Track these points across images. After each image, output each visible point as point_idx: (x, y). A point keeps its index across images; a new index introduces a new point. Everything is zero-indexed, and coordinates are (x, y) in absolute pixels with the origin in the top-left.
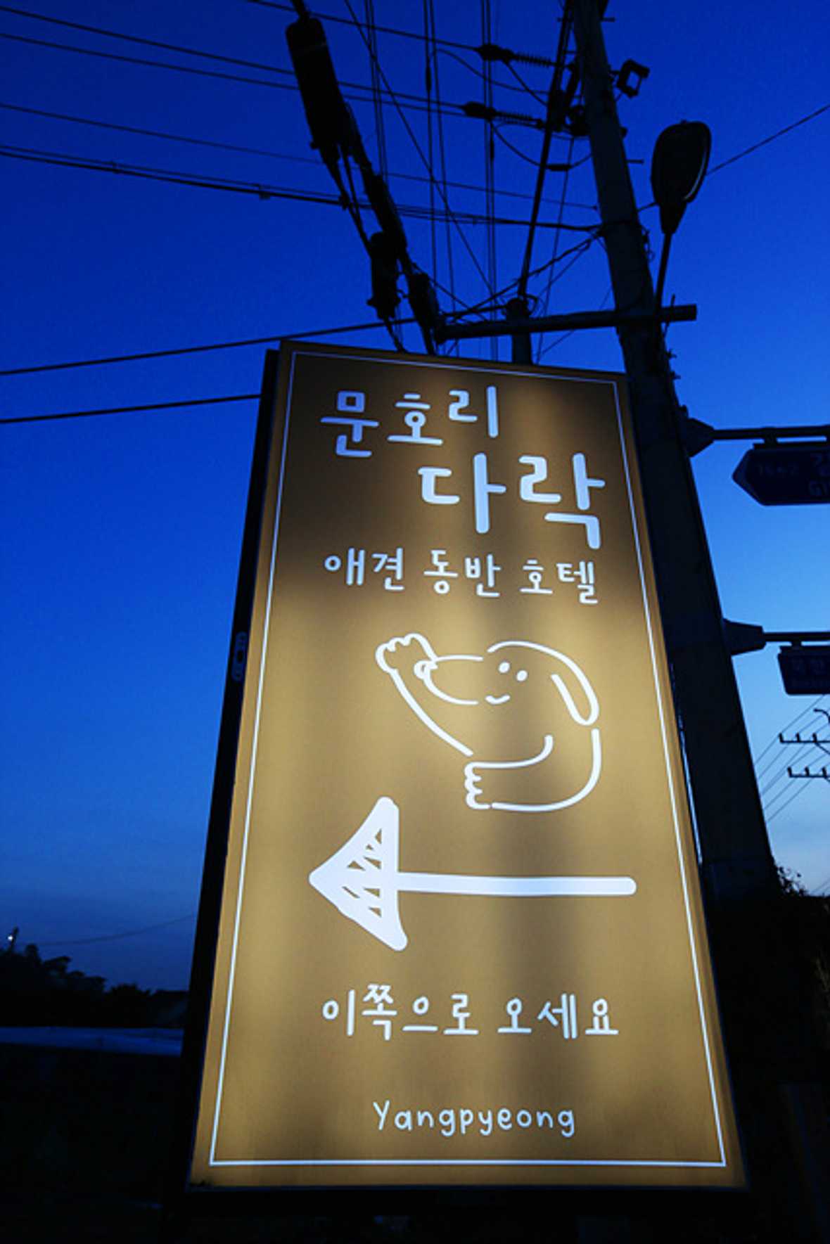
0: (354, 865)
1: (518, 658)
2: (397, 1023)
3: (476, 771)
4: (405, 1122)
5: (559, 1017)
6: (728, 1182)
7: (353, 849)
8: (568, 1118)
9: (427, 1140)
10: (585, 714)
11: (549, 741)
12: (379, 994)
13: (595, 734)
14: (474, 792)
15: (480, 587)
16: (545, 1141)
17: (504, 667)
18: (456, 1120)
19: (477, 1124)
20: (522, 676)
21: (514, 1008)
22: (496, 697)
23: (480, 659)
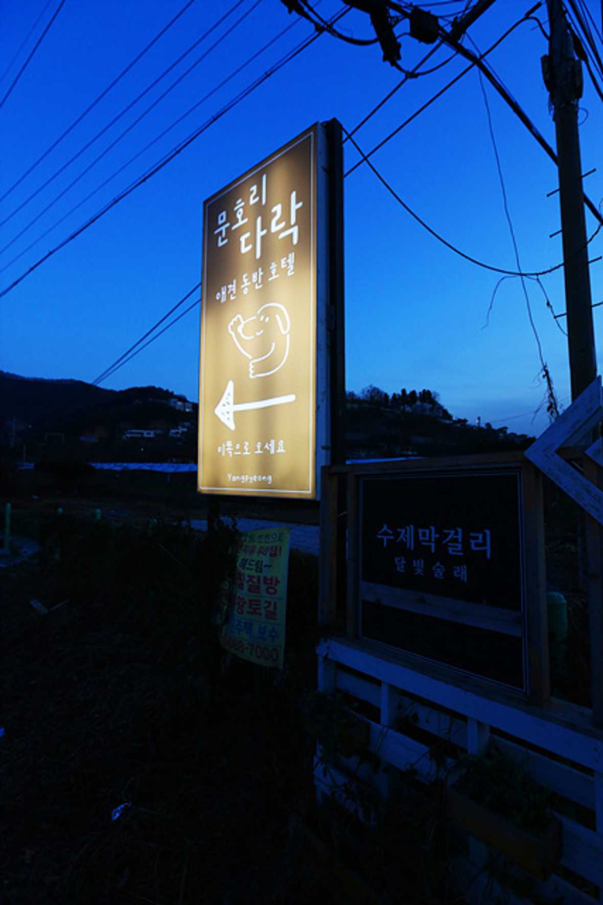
0: (224, 405)
1: (266, 312)
2: (233, 452)
3: (253, 364)
4: (234, 479)
5: (269, 447)
6: (310, 497)
7: (223, 401)
8: (270, 478)
9: (238, 484)
10: (285, 329)
11: (274, 344)
12: (229, 444)
13: (288, 337)
14: (252, 372)
15: (256, 285)
16: (264, 484)
17: (262, 318)
18: (245, 479)
19: (249, 480)
20: (267, 319)
21: (259, 445)
22: (259, 332)
23: (255, 318)
